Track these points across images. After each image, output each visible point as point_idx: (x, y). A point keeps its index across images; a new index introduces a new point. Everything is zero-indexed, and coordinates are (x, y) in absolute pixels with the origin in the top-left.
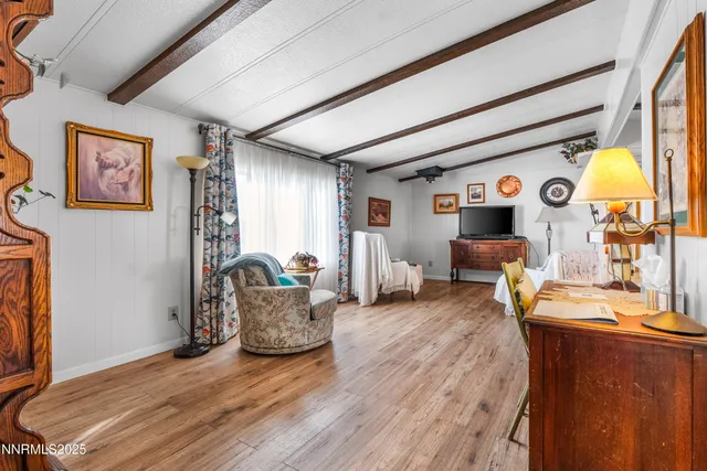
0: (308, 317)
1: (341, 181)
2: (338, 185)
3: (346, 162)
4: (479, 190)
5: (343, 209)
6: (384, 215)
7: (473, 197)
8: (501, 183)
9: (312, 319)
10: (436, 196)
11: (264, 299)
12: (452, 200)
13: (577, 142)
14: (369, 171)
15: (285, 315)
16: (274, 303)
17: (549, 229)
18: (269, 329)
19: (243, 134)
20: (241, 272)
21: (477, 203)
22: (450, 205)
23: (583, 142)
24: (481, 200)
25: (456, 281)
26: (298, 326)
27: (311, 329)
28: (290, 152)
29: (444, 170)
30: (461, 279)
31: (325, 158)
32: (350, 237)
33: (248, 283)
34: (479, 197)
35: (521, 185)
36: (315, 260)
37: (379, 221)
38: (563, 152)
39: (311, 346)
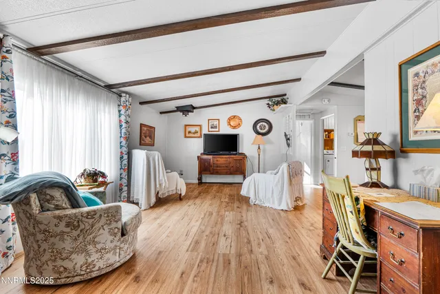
0: (120, 234)
1: (121, 108)
2: (119, 111)
3: (126, 93)
4: (216, 123)
5: (124, 131)
6: (150, 137)
7: (212, 128)
8: (230, 119)
9: (123, 235)
10: (186, 126)
11: (68, 225)
12: (197, 129)
13: (277, 99)
14: (141, 103)
15: (94, 238)
16: (82, 226)
17: (259, 148)
18: (74, 256)
19: (24, 46)
20: (34, 197)
21: (215, 132)
22: (196, 132)
23: (279, 99)
24: (217, 130)
25: (200, 183)
26: (109, 245)
27: (122, 245)
28: (77, 75)
29: (194, 108)
30: (203, 181)
31: (109, 87)
32: (130, 155)
33: (43, 209)
34: (216, 127)
35: (241, 122)
36: (103, 175)
37: (147, 142)
38: (268, 104)
39: (122, 262)
